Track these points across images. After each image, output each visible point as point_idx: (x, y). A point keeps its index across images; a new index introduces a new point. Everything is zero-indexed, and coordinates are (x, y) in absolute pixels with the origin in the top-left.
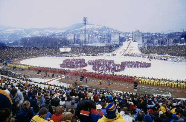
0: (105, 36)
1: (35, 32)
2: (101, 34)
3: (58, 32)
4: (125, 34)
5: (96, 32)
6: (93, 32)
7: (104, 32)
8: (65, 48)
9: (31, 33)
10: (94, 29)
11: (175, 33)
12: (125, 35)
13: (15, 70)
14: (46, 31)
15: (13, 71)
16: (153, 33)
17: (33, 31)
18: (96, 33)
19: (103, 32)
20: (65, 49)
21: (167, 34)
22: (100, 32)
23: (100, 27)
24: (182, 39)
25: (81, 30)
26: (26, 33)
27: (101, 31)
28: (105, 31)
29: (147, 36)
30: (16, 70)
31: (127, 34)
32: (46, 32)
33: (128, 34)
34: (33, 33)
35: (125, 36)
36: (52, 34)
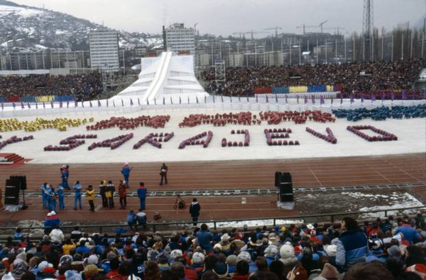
0: (62, 46)
2: (46, 38)
4: (133, 40)
5: (26, 30)
6: (15, 32)
7: (58, 32)
10: (16, 19)
11: (286, 36)
12: (134, 43)
16: (223, 37)
18: (25, 36)
19: (53, 33)
21: (263, 40)
22: (43, 32)
23: (41, 13)
24: (304, 53)
27: (46, 28)
28: (62, 29)
29: (206, 44)
31: (142, 40)
33: (145, 41)
35: (133, 45)
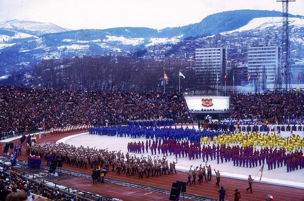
1: (77, 44)
3: (154, 41)
8: (205, 98)
9: (63, 47)
13: (56, 174)
14: (112, 38)
15: (50, 179)
17: (69, 40)
20: (207, 103)
25: (239, 35)
26: (48, 49)
30: (60, 174)
32: (114, 44)
34: (68, 47)
36: (134, 51)
